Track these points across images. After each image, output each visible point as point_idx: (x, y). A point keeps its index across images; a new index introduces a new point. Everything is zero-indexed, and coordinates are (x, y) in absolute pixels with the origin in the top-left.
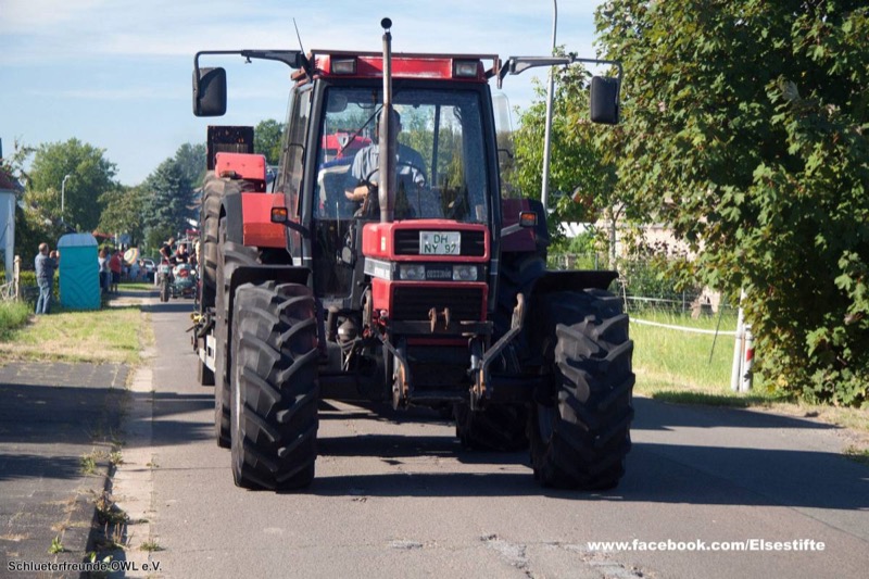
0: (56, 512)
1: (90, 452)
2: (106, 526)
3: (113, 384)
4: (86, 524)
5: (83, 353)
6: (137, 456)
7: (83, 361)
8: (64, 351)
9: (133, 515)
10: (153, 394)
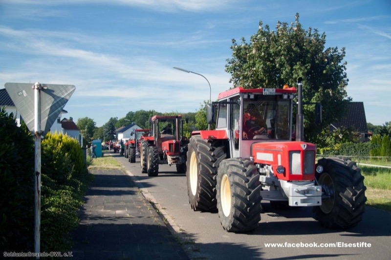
0: (141, 202)
1: (135, 189)
2: (153, 204)
3: (125, 174)
4: (150, 204)
5: (112, 167)
6: (144, 190)
7: (113, 169)
8: (108, 167)
9: (155, 202)
10: (134, 176)
